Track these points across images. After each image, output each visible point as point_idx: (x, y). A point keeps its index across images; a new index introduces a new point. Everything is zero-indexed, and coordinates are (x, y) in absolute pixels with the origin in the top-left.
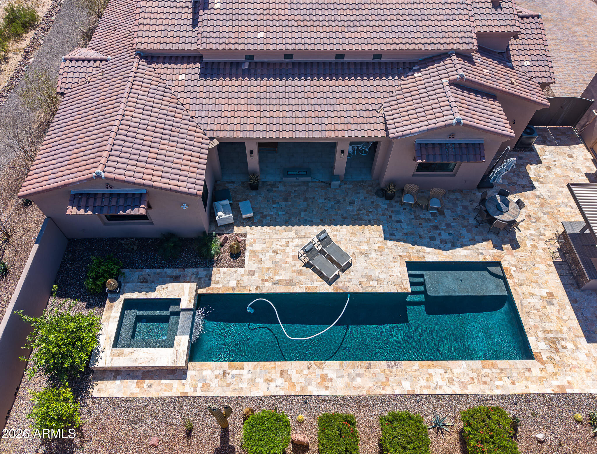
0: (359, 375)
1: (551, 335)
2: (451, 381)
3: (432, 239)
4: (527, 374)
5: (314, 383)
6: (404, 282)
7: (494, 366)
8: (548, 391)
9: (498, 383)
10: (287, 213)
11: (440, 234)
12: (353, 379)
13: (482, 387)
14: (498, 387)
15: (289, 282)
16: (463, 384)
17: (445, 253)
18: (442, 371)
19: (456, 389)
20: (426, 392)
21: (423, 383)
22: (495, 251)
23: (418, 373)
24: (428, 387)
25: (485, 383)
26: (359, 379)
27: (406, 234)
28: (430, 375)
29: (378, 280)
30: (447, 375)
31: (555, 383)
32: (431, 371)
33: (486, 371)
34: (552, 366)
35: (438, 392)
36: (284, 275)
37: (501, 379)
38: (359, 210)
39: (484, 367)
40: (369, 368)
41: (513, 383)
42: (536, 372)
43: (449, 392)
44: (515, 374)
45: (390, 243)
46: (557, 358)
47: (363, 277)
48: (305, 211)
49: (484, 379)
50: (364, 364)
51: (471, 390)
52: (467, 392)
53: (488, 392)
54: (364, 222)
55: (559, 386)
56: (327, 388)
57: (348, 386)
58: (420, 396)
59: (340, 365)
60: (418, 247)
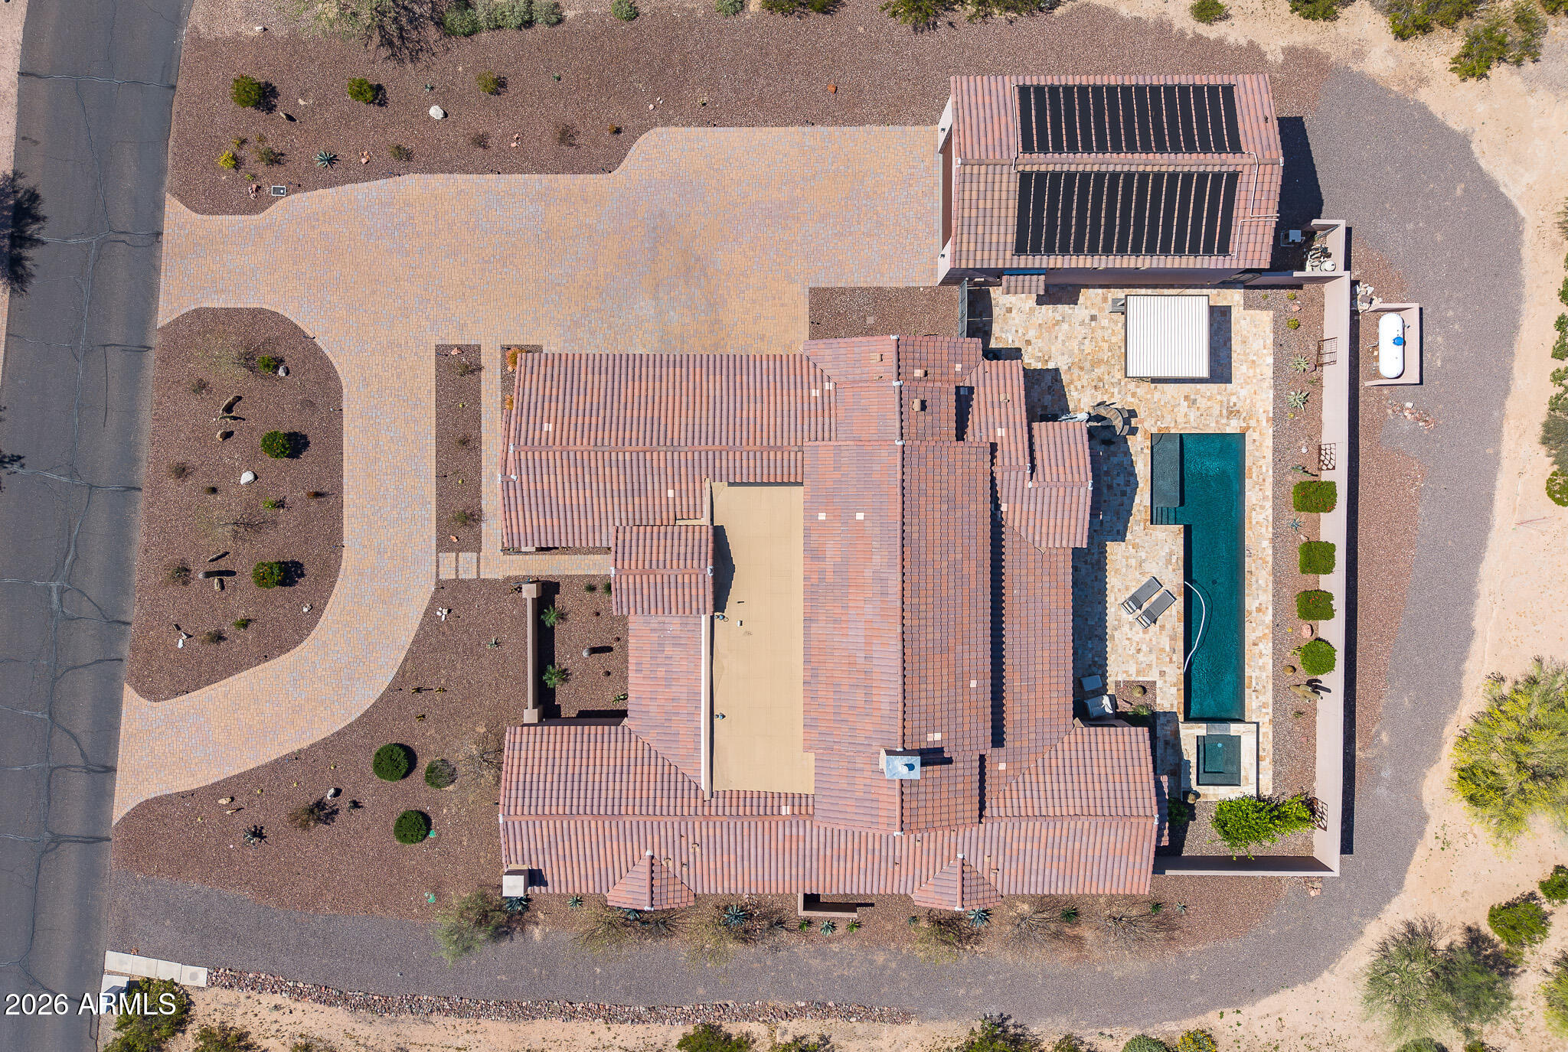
0: (1257, 582)
1: (1225, 412)
2: (1262, 507)
3: (1124, 493)
4: (1257, 443)
5: (1263, 618)
6: (1173, 530)
7: (1250, 469)
8: (1271, 431)
9: (1264, 469)
10: (1090, 639)
11: (1119, 485)
12: (1260, 586)
13: (1267, 484)
14: (1267, 471)
15: (1173, 638)
16: (1265, 498)
17: (1141, 485)
18: (1254, 513)
19: (1269, 504)
20: (1270, 529)
21: (1264, 531)
22: (1139, 435)
23: (1256, 533)
24: (1267, 526)
25: (1264, 480)
26: (1260, 582)
27: (1118, 518)
28: (1257, 523)
29: (1171, 554)
30: (1257, 509)
31: (1264, 423)
32: (1254, 523)
33: (1254, 476)
34: (1251, 421)
35: (1271, 519)
36: (1166, 644)
37: (1261, 467)
38: (1086, 562)
39: (1251, 478)
40: (1251, 572)
41: (1264, 457)
42: (1256, 436)
43: (1270, 511)
44: (1257, 454)
45: (1129, 536)
46: (1244, 414)
47: (1167, 567)
48: (1087, 620)
49: (1261, 480)
50: (1247, 576)
51: (1269, 493)
52: (1271, 496)
53: (1271, 480)
54: (1102, 559)
55: (1267, 421)
56: (1267, 608)
57: (1265, 591)
58: (1274, 534)
59: (1248, 596)
60: (1134, 511)
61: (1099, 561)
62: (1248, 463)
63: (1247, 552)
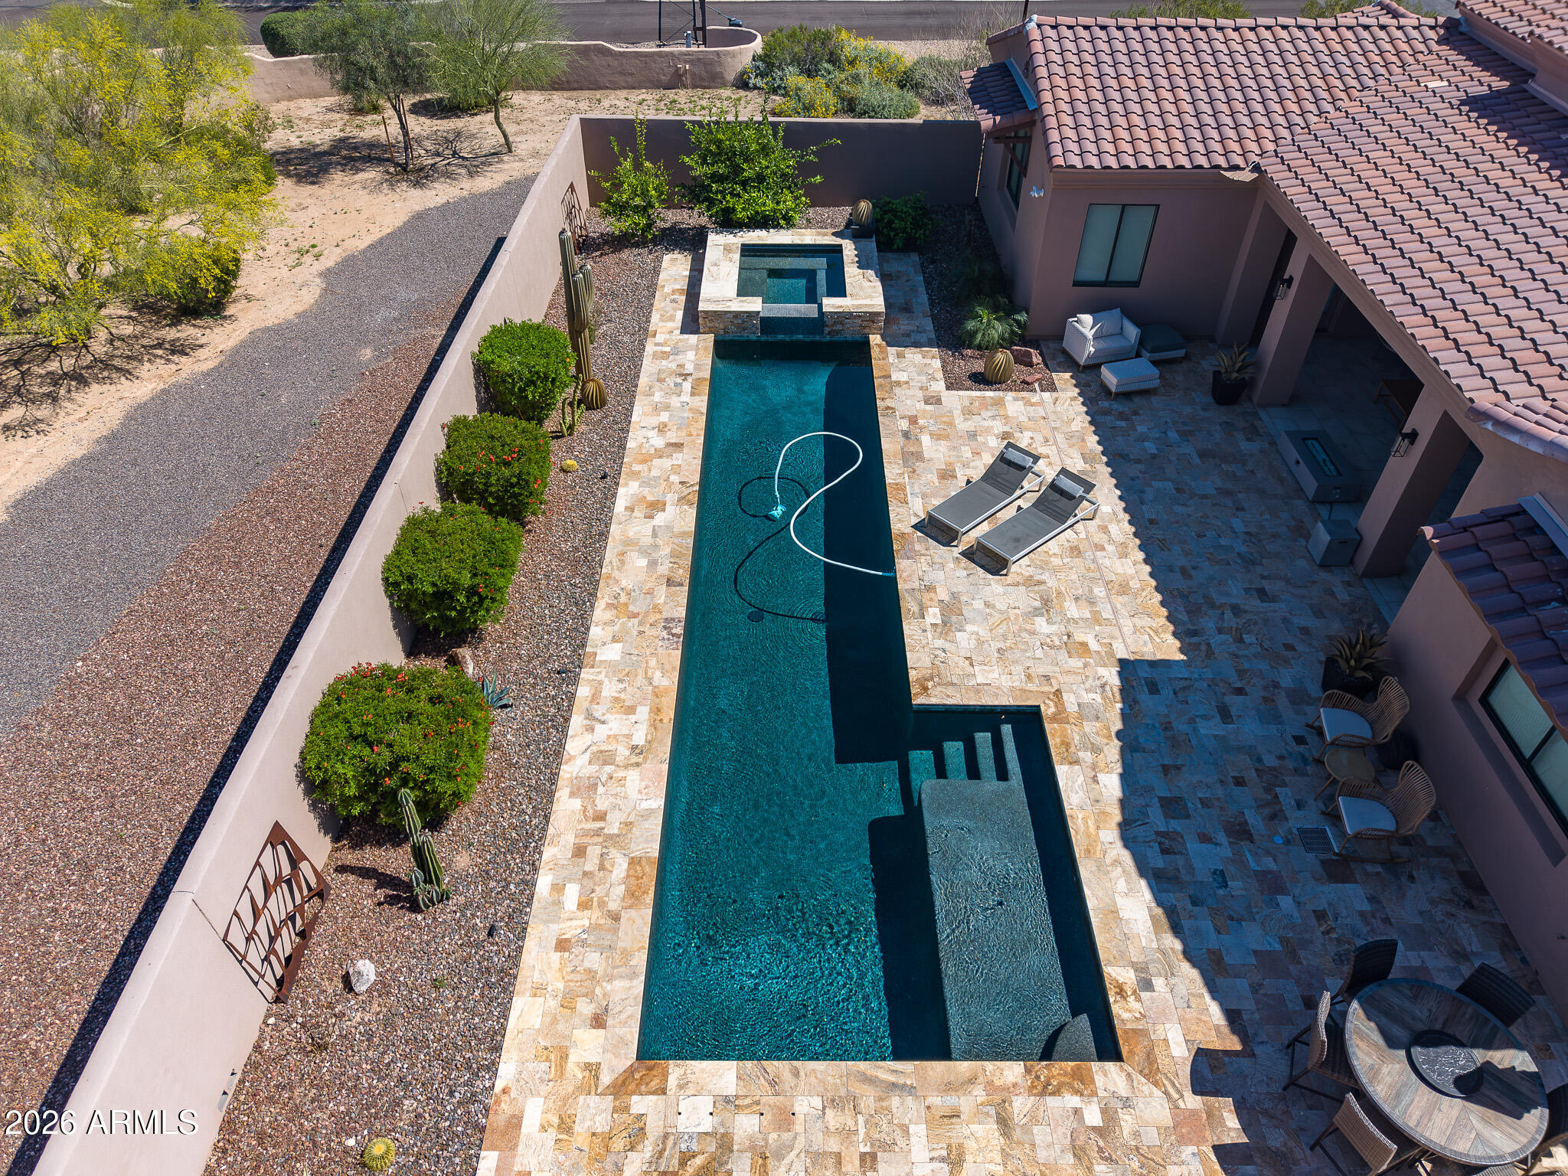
0: (653, 564)
2: (604, 757)
3: (1173, 806)
4: (586, 1008)
5: (646, 491)
6: (950, 691)
7: (632, 896)
8: (507, 1070)
9: (572, 894)
11: (1205, 838)
12: (644, 552)
13: (569, 839)
14: (558, 888)
15: (912, 456)
16: (587, 788)
17: (1110, 834)
18: (639, 739)
19: (576, 763)
20: (583, 692)
21: (610, 689)
23: (640, 680)
24: (595, 698)
25: (580, 852)
26: (643, 562)
27: (1167, 727)
28: (631, 710)
29: (946, 626)
30: (623, 752)
31: (532, 1113)
32: (643, 712)
33: (620, 867)
35: (577, 721)
36: (934, 449)
37: (584, 905)
38: (1236, 610)
39: (633, 862)
40: (670, 582)
41: (562, 945)
42: (588, 1045)
43: (572, 746)
44: (594, 960)
45: (1111, 676)
47: (954, 596)
48: (1178, 490)
49: (594, 852)
50: (683, 574)
51: (566, 806)
52: (562, 794)
53: (548, 853)
56: (630, 509)
57: (629, 543)
58: (575, 681)
59: (684, 534)
60: (1112, 751)
61: (1194, 611)
62: (638, 925)
63: (679, 630)
